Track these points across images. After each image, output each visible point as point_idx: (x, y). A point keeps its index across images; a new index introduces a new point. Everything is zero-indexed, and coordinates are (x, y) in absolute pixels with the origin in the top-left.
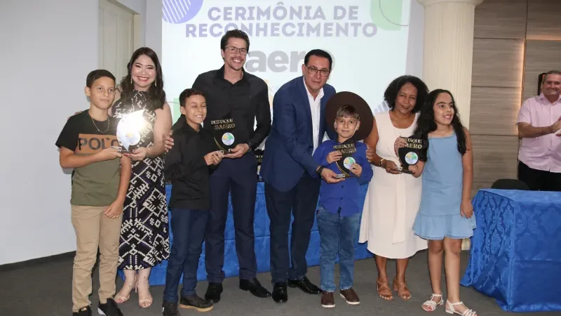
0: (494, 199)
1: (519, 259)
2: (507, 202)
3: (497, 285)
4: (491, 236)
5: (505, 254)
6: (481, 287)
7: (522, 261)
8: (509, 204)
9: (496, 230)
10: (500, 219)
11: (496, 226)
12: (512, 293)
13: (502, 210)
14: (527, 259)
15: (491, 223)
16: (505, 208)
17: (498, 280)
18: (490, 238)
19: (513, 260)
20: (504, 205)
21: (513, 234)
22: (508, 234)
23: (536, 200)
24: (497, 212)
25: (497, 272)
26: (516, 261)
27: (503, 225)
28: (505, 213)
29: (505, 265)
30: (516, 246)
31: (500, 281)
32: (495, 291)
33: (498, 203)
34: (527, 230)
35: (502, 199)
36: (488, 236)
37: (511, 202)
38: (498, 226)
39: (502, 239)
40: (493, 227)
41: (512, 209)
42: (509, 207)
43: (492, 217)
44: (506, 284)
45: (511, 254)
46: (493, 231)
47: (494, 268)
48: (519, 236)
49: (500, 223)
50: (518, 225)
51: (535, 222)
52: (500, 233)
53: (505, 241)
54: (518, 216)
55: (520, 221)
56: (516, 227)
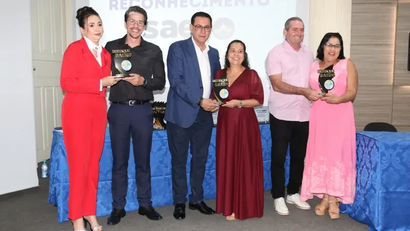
0: (364, 140)
1: (385, 191)
2: (373, 142)
3: (367, 213)
4: (361, 171)
5: (372, 187)
6: (354, 215)
7: (388, 192)
8: (375, 144)
9: (365, 167)
10: (368, 157)
11: (365, 163)
12: (380, 219)
13: (370, 149)
14: (391, 190)
15: (362, 160)
16: (372, 148)
17: (368, 210)
18: (360, 173)
19: (379, 192)
20: (372, 144)
21: (378, 170)
22: (375, 169)
24: (366, 151)
25: (367, 203)
26: (383, 192)
27: (370, 162)
28: (372, 152)
29: (372, 196)
30: (382, 179)
31: (369, 210)
32: (365, 219)
33: (367, 143)
34: (391, 165)
35: (370, 139)
36: (359, 170)
37: (377, 142)
38: (367, 163)
39: (369, 173)
40: (362, 163)
41: (377, 148)
42: (375, 147)
43: (362, 155)
44: (374, 214)
45: (378, 186)
46: (363, 167)
47: (363, 199)
48: (383, 171)
49: (368, 160)
50: (383, 161)
51: (398, 158)
52: (367, 168)
53: (372, 176)
54: (383, 154)
55: (384, 158)
56: (382, 163)
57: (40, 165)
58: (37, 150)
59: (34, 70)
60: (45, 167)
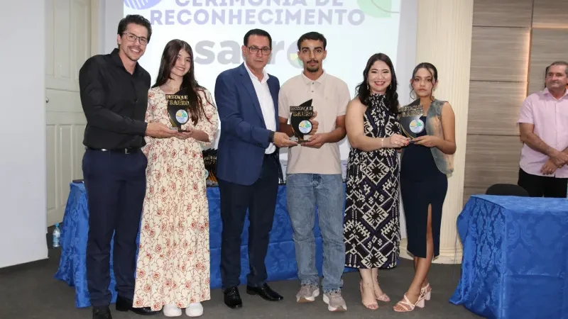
0: (485, 206)
1: (511, 274)
2: (498, 210)
3: (488, 302)
4: (482, 247)
5: (495, 268)
6: (471, 305)
7: (515, 276)
8: (500, 211)
9: (486, 242)
10: (491, 229)
11: (486, 238)
12: (504, 311)
13: (493, 219)
14: (520, 273)
15: (482, 233)
16: (496, 216)
17: (489, 298)
18: (481, 250)
19: (505, 276)
20: (495, 212)
21: (503, 246)
22: (499, 245)
23: (531, 208)
24: (488, 220)
25: (488, 290)
26: (508, 276)
27: (493, 235)
28: (495, 222)
29: (495, 280)
30: (508, 259)
31: (491, 299)
32: (485, 310)
33: (489, 211)
34: (520, 241)
35: (494, 206)
36: (479, 247)
37: (502, 210)
38: (488, 236)
39: (492, 251)
40: (483, 237)
41: (503, 217)
42: (500, 216)
43: (483, 227)
44: (497, 303)
45: (502, 268)
46: (484, 242)
47: (483, 284)
48: (510, 248)
49: (491, 233)
50: (509, 235)
51: (529, 232)
52: (490, 244)
53: (495, 254)
54: (510, 226)
55: (511, 231)
56: (508, 238)
57: (51, 230)
58: (48, 209)
59: (47, 102)
60: (57, 233)
